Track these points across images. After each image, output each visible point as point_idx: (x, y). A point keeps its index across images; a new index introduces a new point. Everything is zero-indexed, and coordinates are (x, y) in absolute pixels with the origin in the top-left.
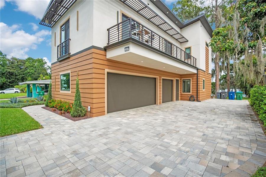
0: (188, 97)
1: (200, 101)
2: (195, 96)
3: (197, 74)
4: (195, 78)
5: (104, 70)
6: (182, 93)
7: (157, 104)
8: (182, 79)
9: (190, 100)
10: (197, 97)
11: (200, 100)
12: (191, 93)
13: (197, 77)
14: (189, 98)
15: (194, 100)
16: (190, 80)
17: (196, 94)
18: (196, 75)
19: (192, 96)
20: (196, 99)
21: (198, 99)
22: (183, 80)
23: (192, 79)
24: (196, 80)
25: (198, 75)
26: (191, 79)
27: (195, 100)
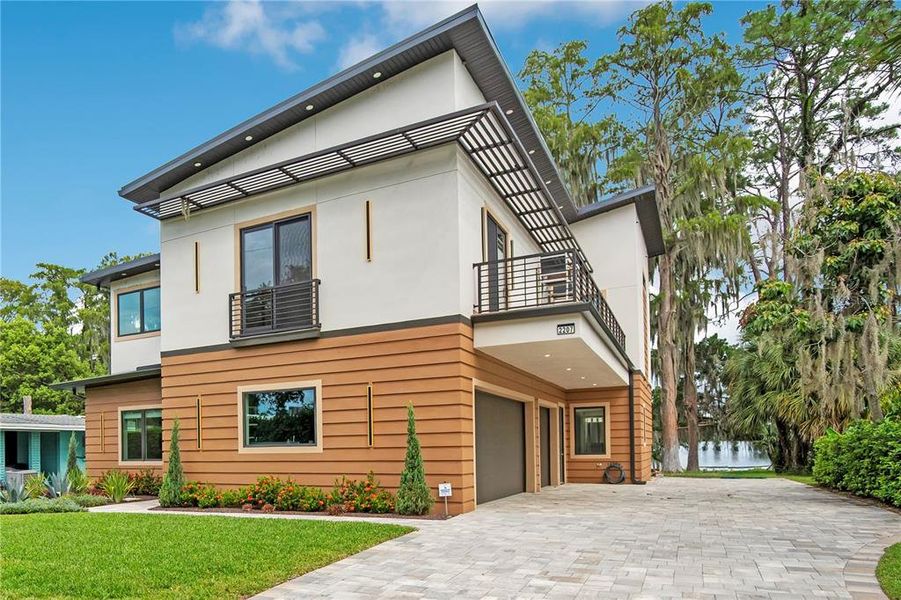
0: (598, 469)
1: (644, 483)
2: (625, 466)
3: (630, 388)
4: (623, 401)
5: (469, 381)
6: (573, 456)
7: (533, 492)
8: (572, 406)
9: (605, 480)
10: (632, 470)
11: (643, 480)
12: (608, 456)
13: (631, 397)
14: (601, 474)
15: (621, 481)
16: (604, 408)
17: (627, 458)
18: (626, 393)
19: (613, 467)
20: (627, 474)
21: (637, 474)
22: (575, 409)
23: (611, 406)
24: (626, 409)
25: (635, 393)
26: (607, 405)
27: (623, 479)
